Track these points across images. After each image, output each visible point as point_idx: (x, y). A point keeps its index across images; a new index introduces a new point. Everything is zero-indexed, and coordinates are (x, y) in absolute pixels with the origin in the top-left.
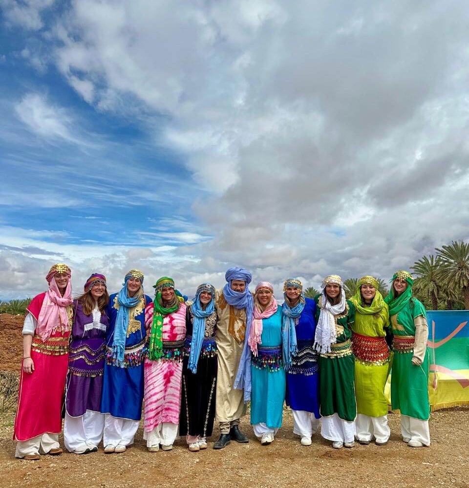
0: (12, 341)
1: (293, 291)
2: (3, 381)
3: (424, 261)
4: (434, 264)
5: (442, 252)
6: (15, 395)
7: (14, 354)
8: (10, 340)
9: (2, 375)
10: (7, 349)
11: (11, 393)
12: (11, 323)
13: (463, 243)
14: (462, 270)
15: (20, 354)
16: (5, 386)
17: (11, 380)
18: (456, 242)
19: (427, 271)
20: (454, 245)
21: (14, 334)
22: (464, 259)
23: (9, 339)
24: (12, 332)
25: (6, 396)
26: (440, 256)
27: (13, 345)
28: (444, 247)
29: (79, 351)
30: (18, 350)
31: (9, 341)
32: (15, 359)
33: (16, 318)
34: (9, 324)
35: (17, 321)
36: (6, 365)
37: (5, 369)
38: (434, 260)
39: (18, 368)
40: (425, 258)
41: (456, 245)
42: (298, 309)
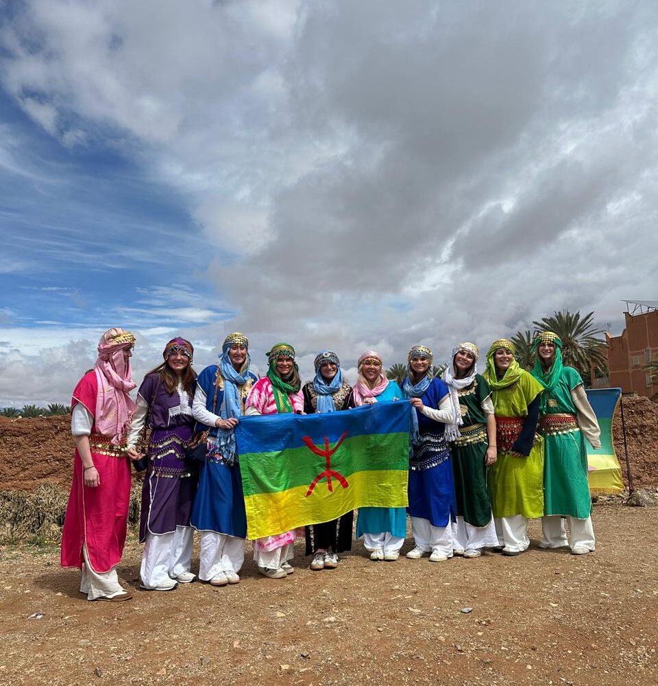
0: (16, 452)
1: (420, 362)
2: (7, 504)
3: (518, 338)
4: (531, 342)
5: (543, 326)
6: (26, 522)
7: (19, 469)
8: (13, 451)
9: (5, 497)
10: (9, 462)
11: (19, 520)
12: (12, 429)
13: (568, 313)
14: (568, 349)
15: (28, 469)
16: (11, 511)
17: (19, 503)
18: (559, 313)
19: (523, 352)
20: (557, 317)
21: (18, 443)
22: (569, 335)
23: (11, 450)
24: (15, 440)
25: (13, 524)
26: (539, 332)
27: (18, 458)
28: (544, 320)
29: (166, 443)
30: (25, 463)
31: (11, 453)
32: (22, 475)
33: (18, 422)
34: (9, 430)
35: (20, 425)
36: (9, 484)
37: (8, 489)
38: (532, 337)
39: (26, 487)
40: (520, 335)
41: (559, 317)
42: (422, 384)
